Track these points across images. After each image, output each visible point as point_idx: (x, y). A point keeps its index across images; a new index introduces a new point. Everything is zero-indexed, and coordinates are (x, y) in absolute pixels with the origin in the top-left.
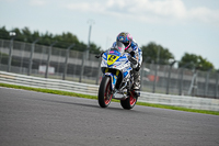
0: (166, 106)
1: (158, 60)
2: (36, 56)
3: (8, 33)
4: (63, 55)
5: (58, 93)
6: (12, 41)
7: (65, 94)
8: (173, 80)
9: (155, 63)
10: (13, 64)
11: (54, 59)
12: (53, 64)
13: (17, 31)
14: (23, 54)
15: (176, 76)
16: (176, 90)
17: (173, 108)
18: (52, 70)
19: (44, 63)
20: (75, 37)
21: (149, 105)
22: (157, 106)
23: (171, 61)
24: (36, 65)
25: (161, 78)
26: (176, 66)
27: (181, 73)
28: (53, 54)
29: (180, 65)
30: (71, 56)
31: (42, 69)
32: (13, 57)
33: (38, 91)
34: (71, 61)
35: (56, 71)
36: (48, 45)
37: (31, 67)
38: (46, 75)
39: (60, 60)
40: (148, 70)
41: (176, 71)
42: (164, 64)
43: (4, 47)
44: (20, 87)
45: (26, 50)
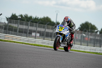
0: (93, 53)
1: (90, 30)
2: (30, 28)
3: (17, 17)
4: (44, 27)
5: (41, 46)
6: (19, 21)
7: (44, 46)
8: (97, 40)
9: (89, 32)
10: (19, 32)
11: (39, 29)
12: (39, 32)
13: (21, 16)
14: (24, 27)
15: (98, 38)
16: (98, 45)
17: (97, 53)
18: (38, 35)
19: (34, 31)
20: (50, 19)
21: (85, 52)
22: (89, 52)
23: (96, 31)
24: (31, 32)
25: (91, 39)
26: (98, 33)
27: (101, 37)
28: (39, 27)
29: (100, 33)
30: (48, 28)
31: (33, 34)
32: (19, 29)
33: (32, 45)
34: (47, 30)
35: (40, 35)
36: (36, 23)
37: (28, 33)
38: (35, 37)
39: (42, 30)
40: (84, 35)
41: (98, 36)
42: (93, 32)
43: (15, 24)
44: (23, 43)
45: (26, 25)
